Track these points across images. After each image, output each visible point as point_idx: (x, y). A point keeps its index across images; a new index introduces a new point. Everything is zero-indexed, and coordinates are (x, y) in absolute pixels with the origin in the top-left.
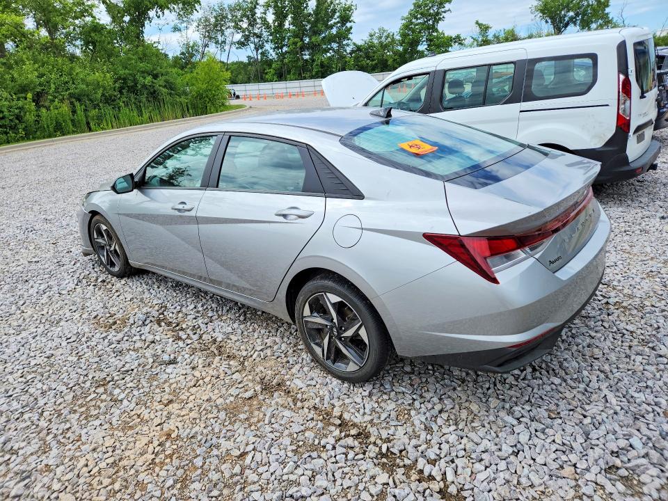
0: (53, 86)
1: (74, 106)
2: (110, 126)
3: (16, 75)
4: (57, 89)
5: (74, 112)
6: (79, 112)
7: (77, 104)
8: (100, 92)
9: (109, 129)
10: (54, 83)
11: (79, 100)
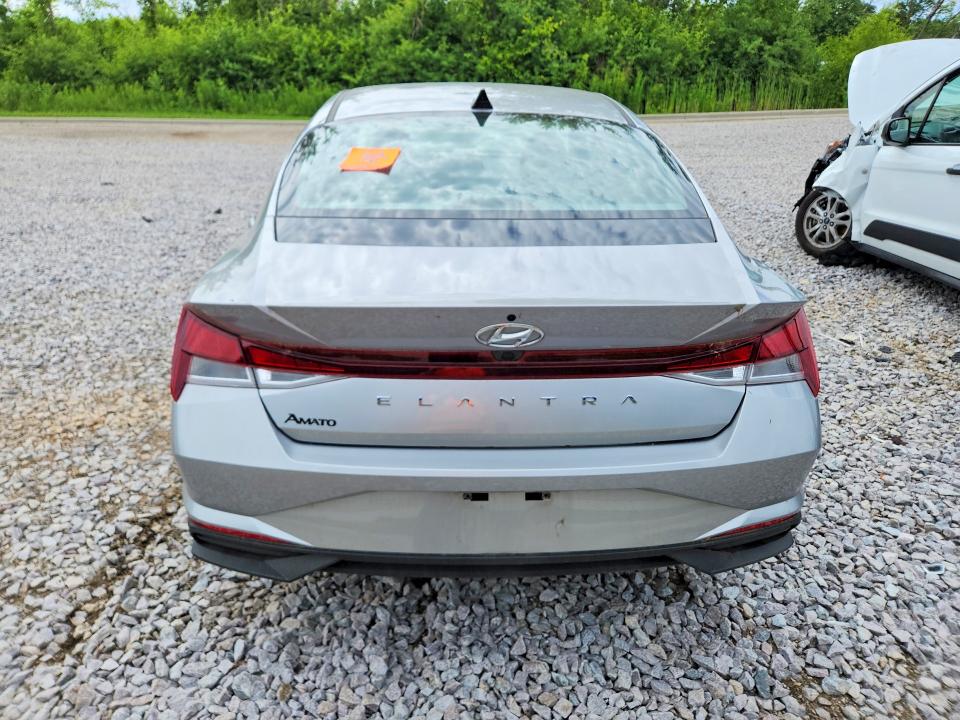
0: (620, 46)
1: (636, 75)
2: (671, 108)
3: (584, 29)
4: (624, 50)
5: (632, 84)
6: (637, 85)
7: (640, 73)
8: (678, 57)
9: (667, 112)
10: (624, 43)
11: (645, 68)
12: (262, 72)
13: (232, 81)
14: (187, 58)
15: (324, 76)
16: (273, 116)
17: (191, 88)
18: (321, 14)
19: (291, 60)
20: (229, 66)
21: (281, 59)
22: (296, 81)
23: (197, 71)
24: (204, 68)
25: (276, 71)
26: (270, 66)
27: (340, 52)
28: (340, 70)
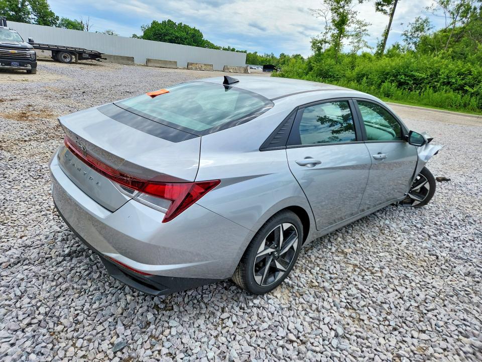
12: (418, 82)
13: (400, 84)
14: (384, 72)
15: (454, 86)
16: (414, 103)
17: (379, 86)
18: (470, 54)
19: (437, 76)
20: (402, 78)
21: (431, 76)
22: (434, 87)
23: (386, 78)
24: (390, 77)
25: (426, 81)
26: (424, 79)
27: (470, 75)
28: (465, 84)
